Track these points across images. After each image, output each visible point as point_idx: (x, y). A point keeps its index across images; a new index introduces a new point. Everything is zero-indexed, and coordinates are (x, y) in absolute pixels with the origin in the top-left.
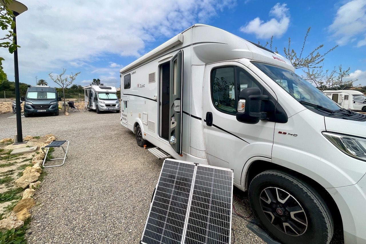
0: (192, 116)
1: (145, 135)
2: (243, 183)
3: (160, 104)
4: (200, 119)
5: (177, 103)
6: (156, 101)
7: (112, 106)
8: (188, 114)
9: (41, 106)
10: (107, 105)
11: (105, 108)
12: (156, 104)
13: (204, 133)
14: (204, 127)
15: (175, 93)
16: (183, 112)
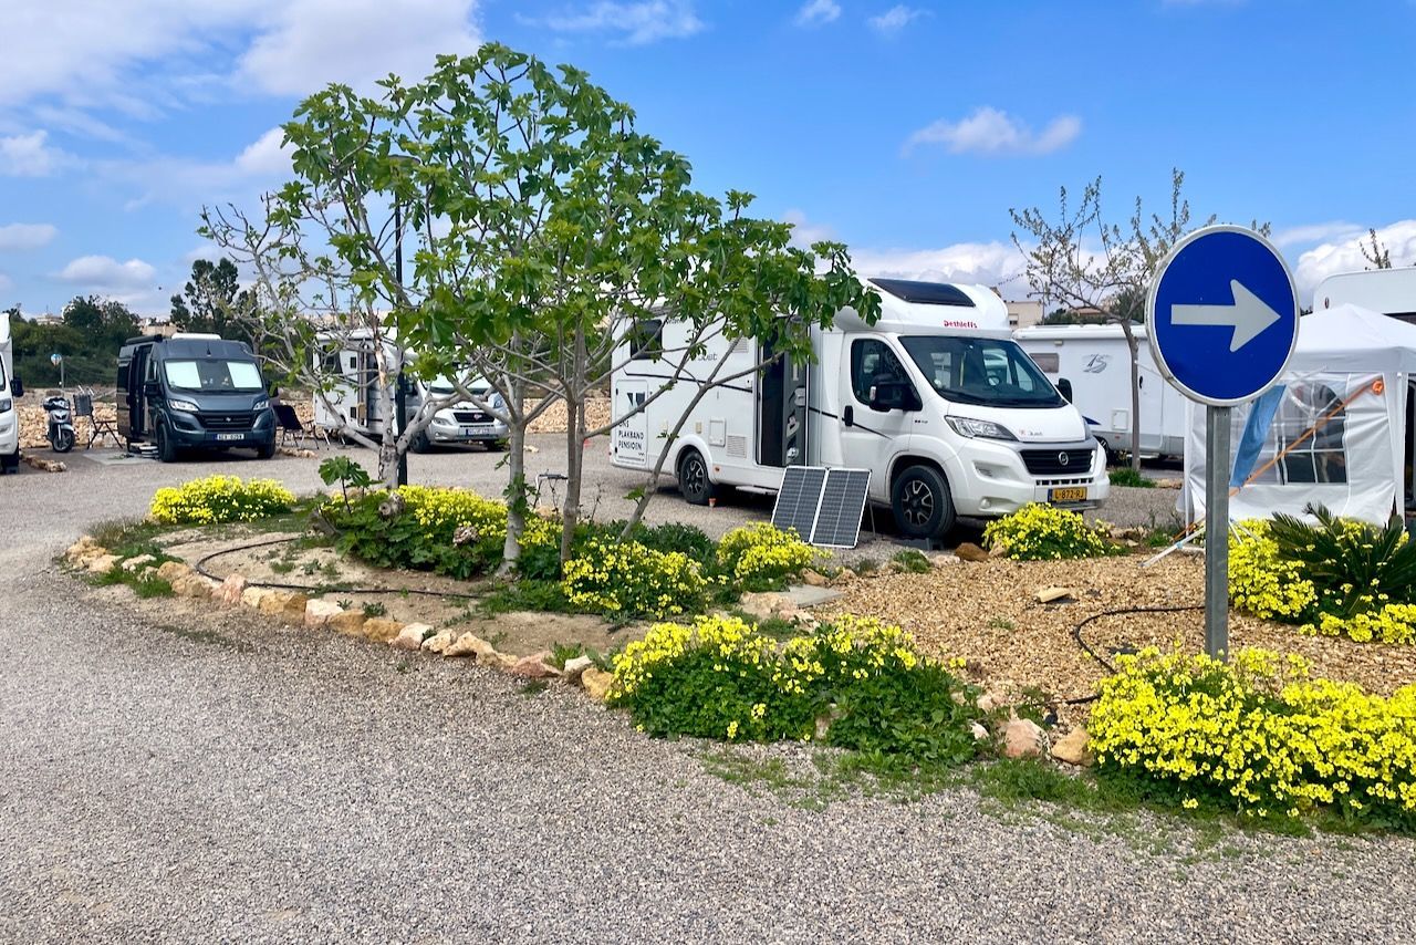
0: (823, 413)
1: (718, 470)
2: (888, 493)
3: (758, 398)
4: (836, 417)
5: (799, 392)
6: (749, 391)
7: (479, 420)
8: (816, 411)
9: (229, 419)
10: (460, 417)
11: (454, 428)
12: (751, 397)
13: (842, 440)
14: (842, 430)
15: (795, 378)
16: (810, 408)
